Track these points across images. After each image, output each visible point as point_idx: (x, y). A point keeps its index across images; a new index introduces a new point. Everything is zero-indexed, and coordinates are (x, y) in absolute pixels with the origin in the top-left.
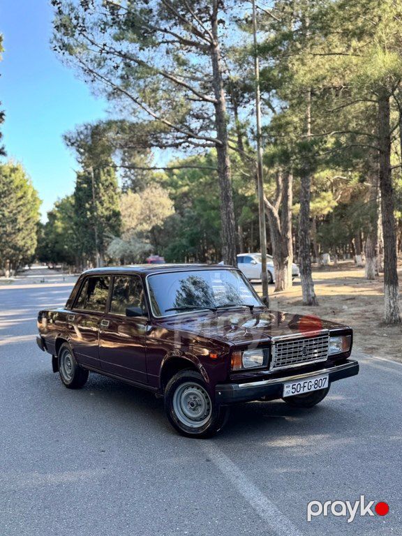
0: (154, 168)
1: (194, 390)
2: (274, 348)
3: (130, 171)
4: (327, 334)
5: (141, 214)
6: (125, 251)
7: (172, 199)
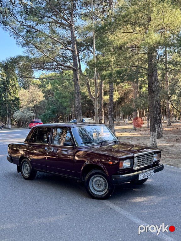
0: (34, 78)
1: (99, 178)
2: (135, 159)
3: (22, 79)
4: (153, 153)
5: (29, 99)
6: (22, 116)
7: (43, 93)
